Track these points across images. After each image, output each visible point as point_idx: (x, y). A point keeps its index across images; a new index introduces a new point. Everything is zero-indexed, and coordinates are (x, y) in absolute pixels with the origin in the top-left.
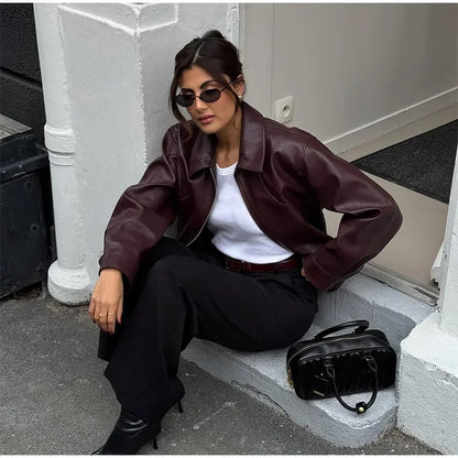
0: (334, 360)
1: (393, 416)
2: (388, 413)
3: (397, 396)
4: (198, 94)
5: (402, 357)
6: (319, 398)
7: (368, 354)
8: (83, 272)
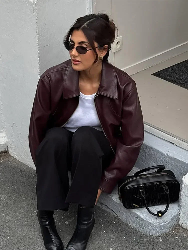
0: (145, 187)
1: (177, 218)
2: (175, 217)
3: (180, 207)
4: (76, 46)
5: (183, 186)
6: (136, 208)
7: (164, 184)
8: (3, 135)
